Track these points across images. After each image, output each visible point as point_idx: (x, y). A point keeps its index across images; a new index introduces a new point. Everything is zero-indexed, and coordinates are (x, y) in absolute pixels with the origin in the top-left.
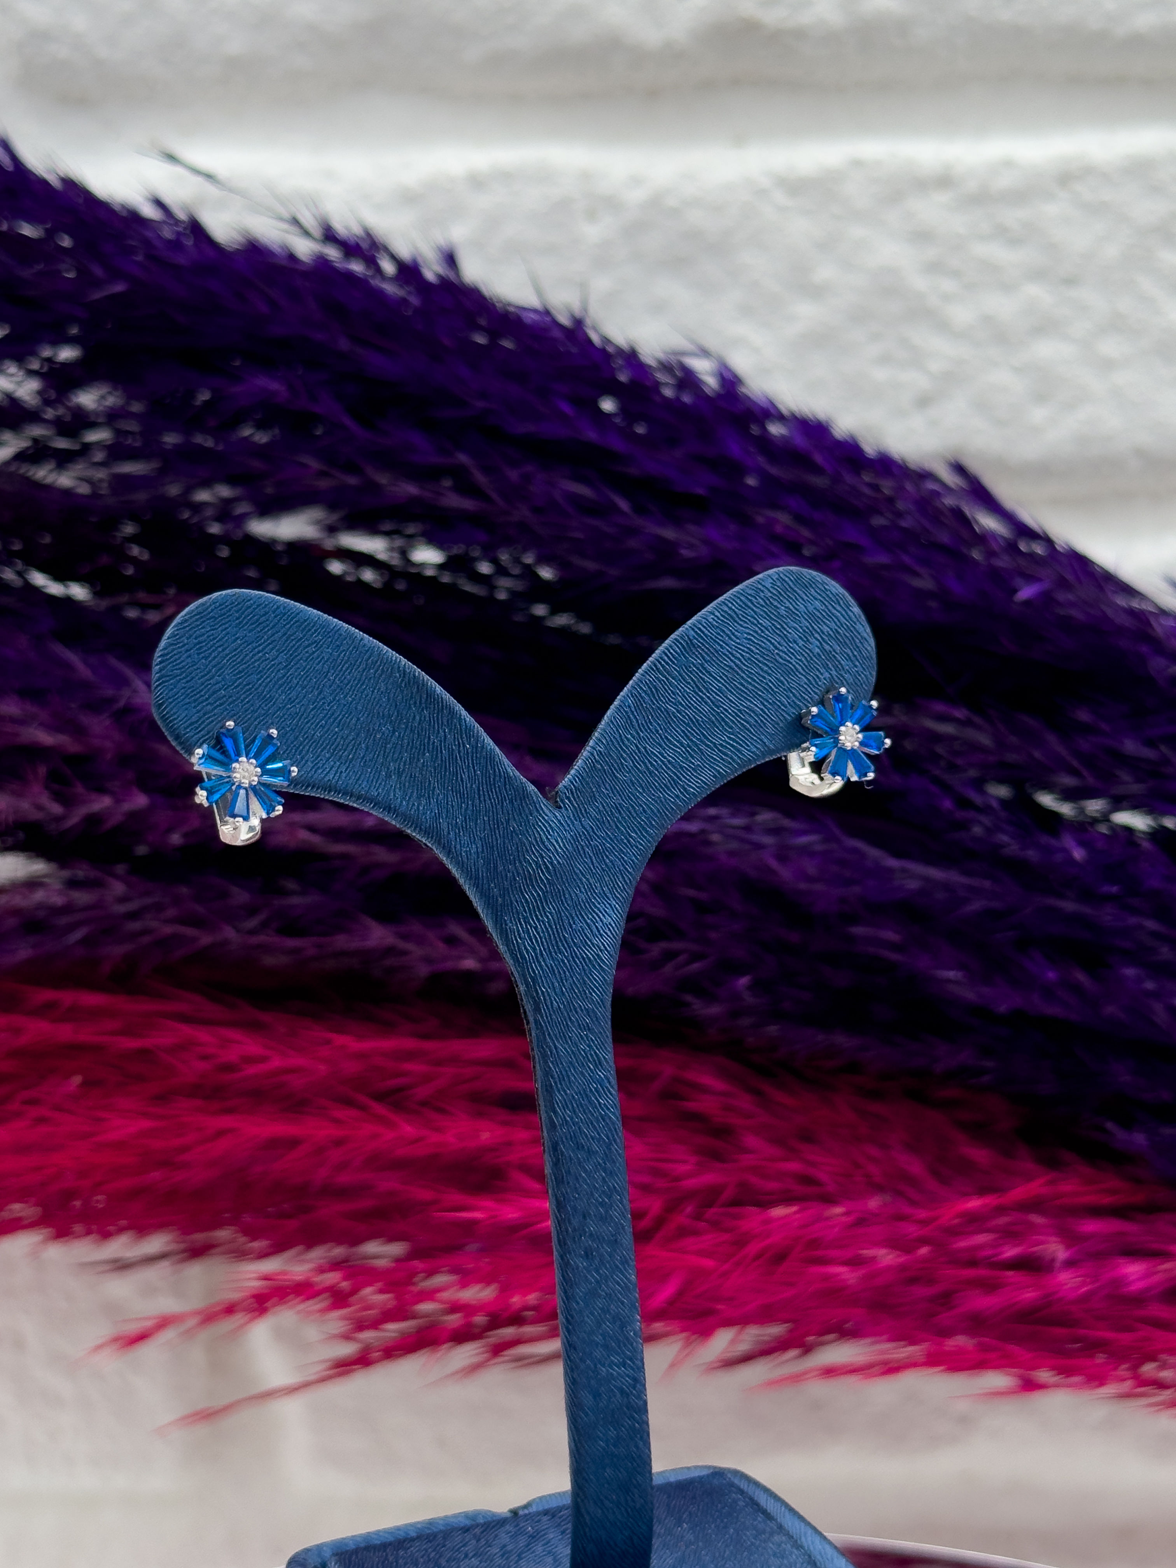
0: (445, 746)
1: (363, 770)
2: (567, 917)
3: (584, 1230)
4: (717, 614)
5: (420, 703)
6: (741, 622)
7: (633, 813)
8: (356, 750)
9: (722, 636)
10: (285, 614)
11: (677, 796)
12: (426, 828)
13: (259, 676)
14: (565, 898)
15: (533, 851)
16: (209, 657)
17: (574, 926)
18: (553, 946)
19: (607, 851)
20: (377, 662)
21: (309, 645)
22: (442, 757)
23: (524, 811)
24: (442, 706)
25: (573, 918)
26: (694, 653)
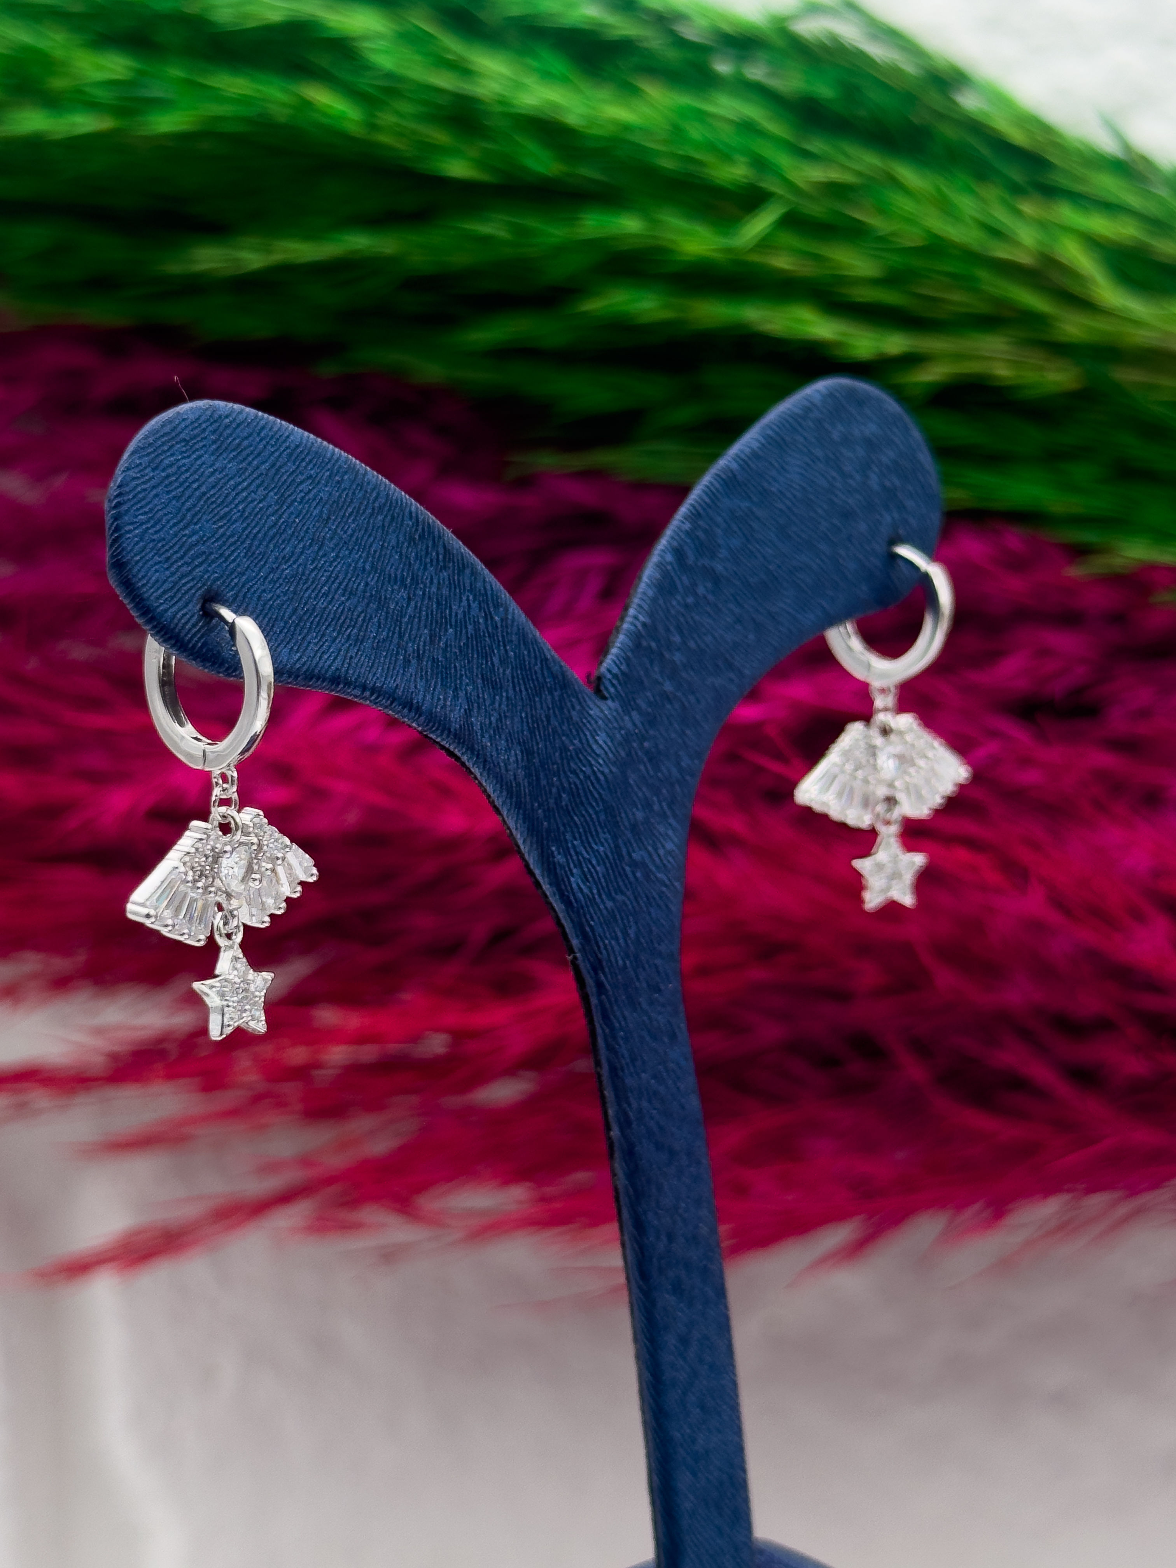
1: (377, 653)
5: (437, 561)
15: (579, 758)
19: (662, 754)
21: (303, 482)
23: (566, 704)
25: (632, 846)
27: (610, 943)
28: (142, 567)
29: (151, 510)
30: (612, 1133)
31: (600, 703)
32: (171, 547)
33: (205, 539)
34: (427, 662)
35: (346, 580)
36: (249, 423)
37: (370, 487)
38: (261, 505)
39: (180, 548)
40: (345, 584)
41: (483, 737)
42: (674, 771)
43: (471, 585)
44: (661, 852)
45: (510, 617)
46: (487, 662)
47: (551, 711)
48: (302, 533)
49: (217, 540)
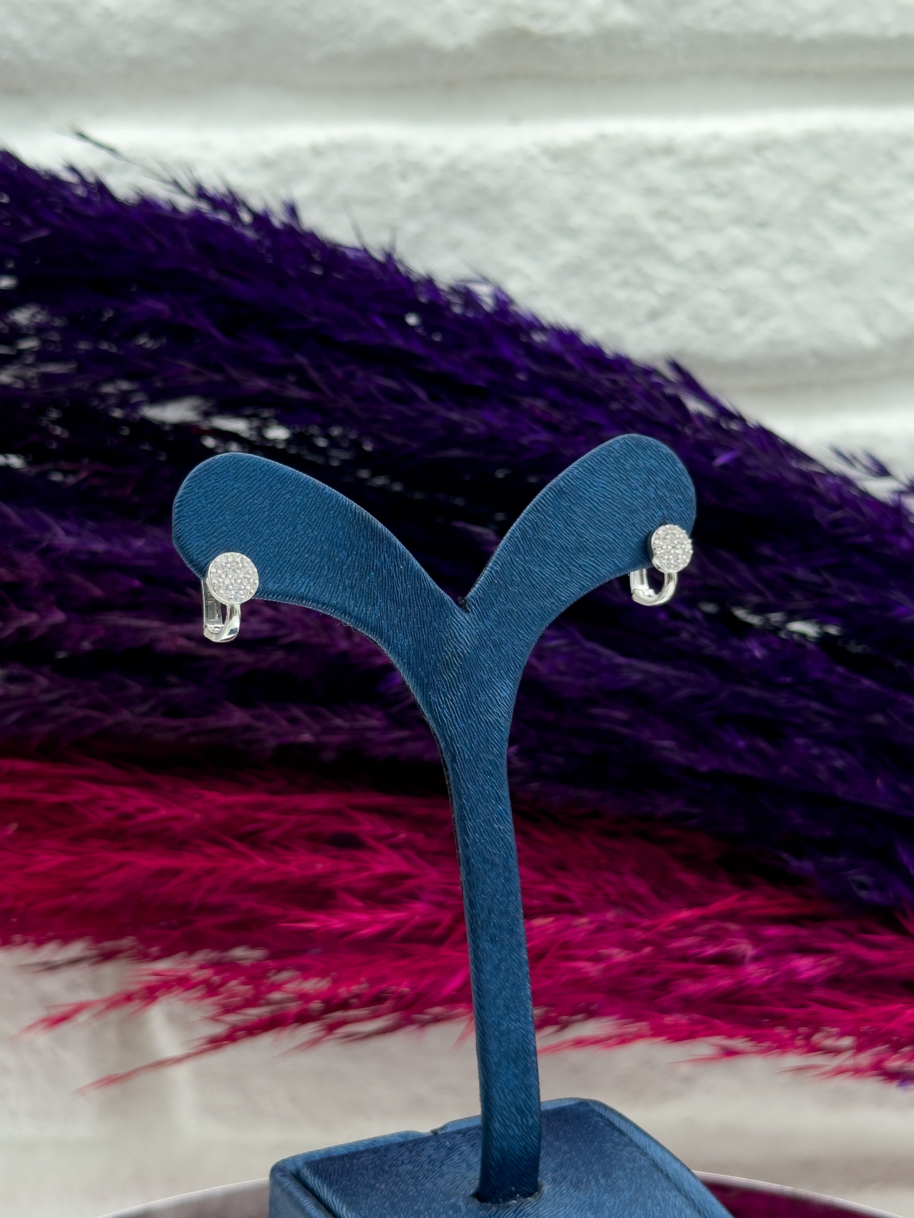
0: (385, 567)
1: (326, 585)
2: (475, 693)
3: (489, 922)
4: (580, 469)
5: (367, 536)
6: (597, 475)
7: (521, 616)
8: (321, 570)
9: (584, 486)
10: (268, 470)
11: (553, 603)
12: (372, 627)
13: (250, 516)
14: (473, 678)
15: (449, 644)
16: (214, 502)
17: (480, 698)
18: (464, 713)
19: (503, 643)
20: (335, 505)
21: (286, 493)
22: (382, 574)
23: (442, 615)
24: (383, 537)
25: (479, 693)
26: (564, 498)
28: (189, 539)
29: (196, 509)
31: (465, 614)
33: (226, 524)
34: (357, 590)
35: (310, 545)
36: (255, 464)
37: (327, 495)
38: (260, 506)
39: (212, 529)
40: (308, 548)
42: (510, 653)
43: (387, 549)
45: (410, 566)
47: (433, 618)
48: (284, 521)
49: (233, 525)
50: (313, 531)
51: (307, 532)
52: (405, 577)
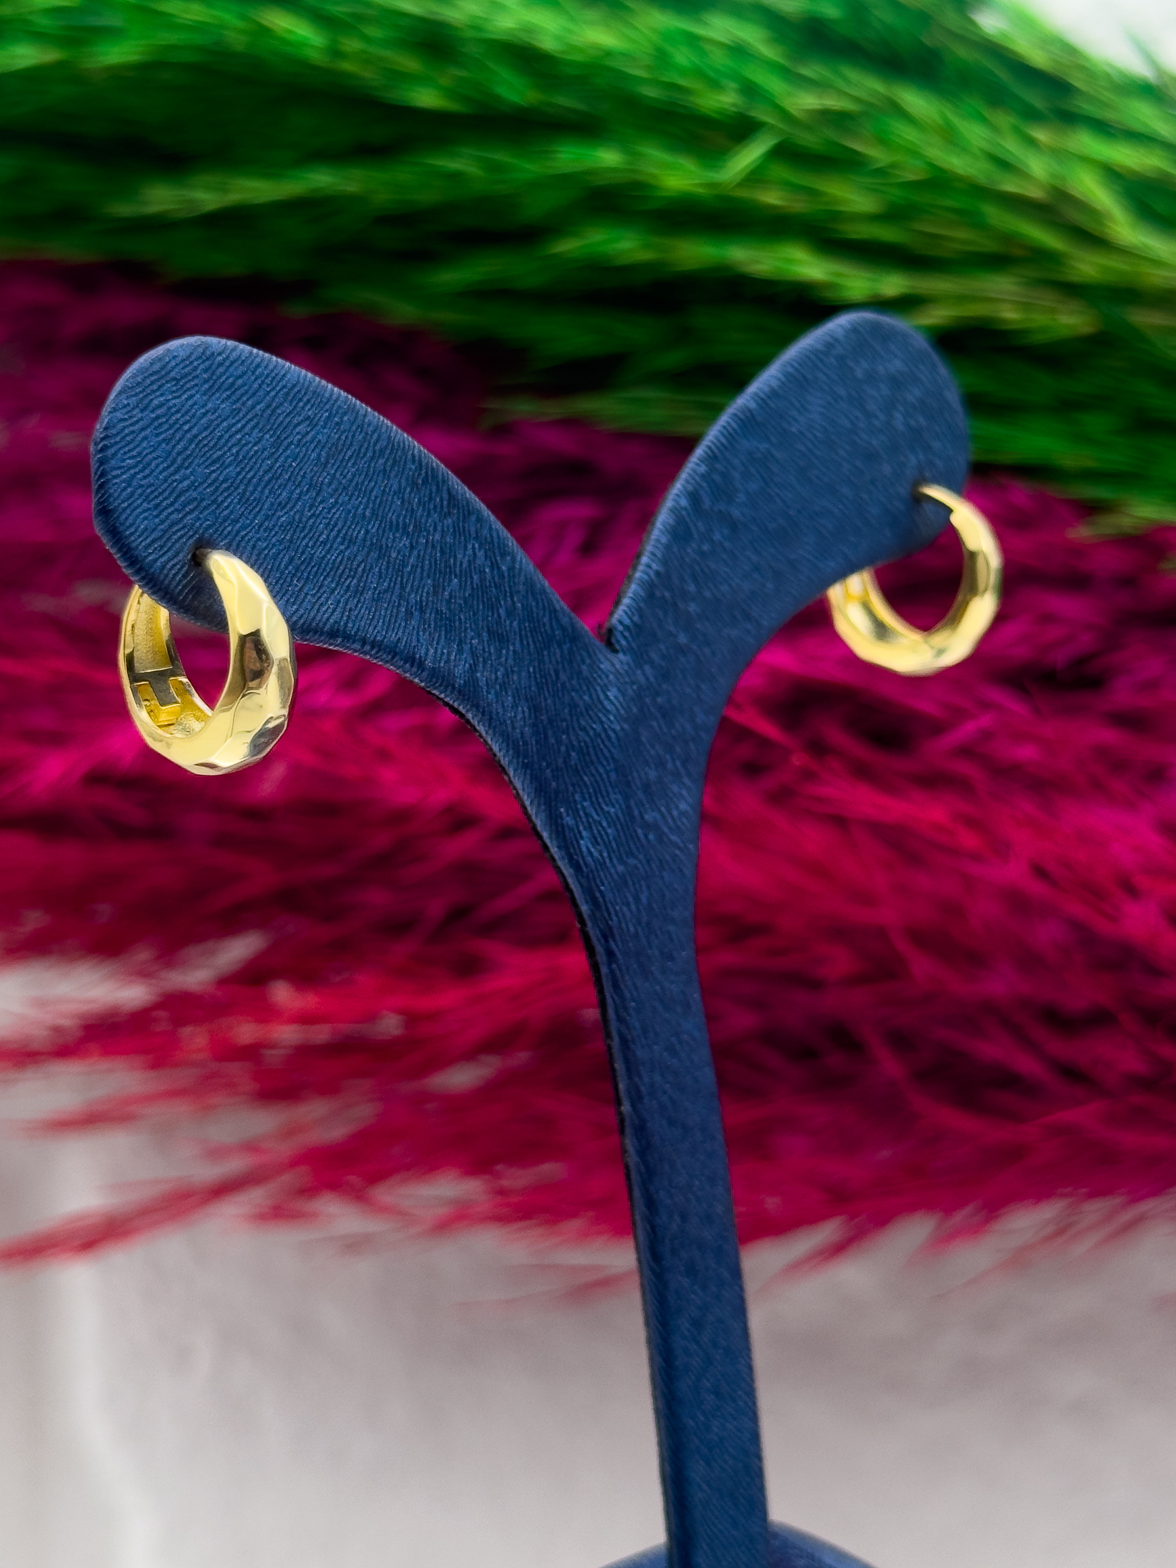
27: (621, 908)
28: (130, 515)
29: (139, 454)
30: (623, 1108)
31: (611, 656)
32: (161, 494)
33: (196, 484)
34: (430, 614)
35: (346, 528)
36: (243, 361)
37: (371, 428)
38: (256, 448)
39: (170, 494)
40: (344, 532)
41: (488, 692)
42: (688, 727)
43: (477, 533)
44: (675, 813)
45: (517, 566)
46: (493, 614)
47: (560, 666)
48: (299, 478)
49: (209, 485)
50: (350, 499)
51: (340, 501)
52: (510, 586)
